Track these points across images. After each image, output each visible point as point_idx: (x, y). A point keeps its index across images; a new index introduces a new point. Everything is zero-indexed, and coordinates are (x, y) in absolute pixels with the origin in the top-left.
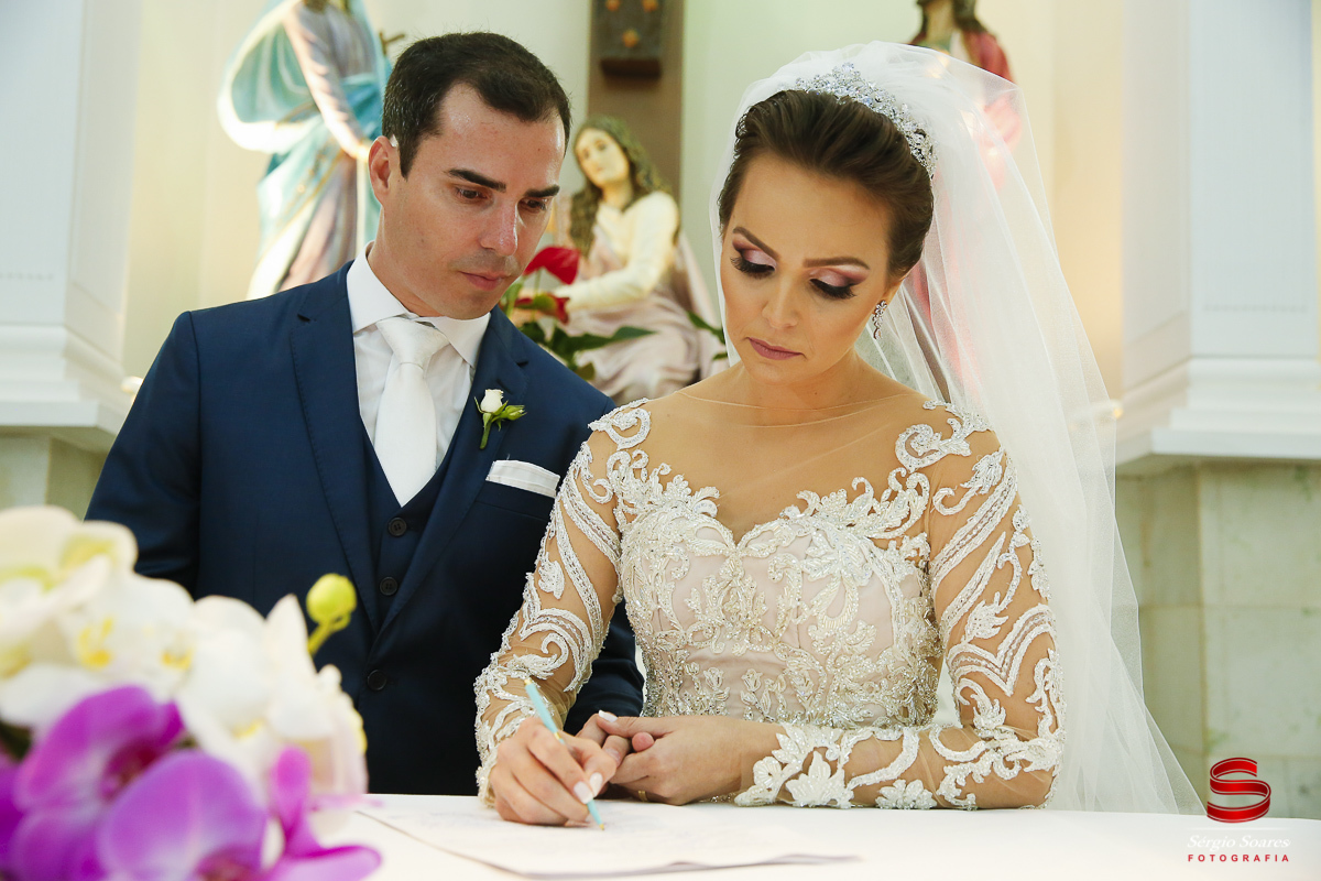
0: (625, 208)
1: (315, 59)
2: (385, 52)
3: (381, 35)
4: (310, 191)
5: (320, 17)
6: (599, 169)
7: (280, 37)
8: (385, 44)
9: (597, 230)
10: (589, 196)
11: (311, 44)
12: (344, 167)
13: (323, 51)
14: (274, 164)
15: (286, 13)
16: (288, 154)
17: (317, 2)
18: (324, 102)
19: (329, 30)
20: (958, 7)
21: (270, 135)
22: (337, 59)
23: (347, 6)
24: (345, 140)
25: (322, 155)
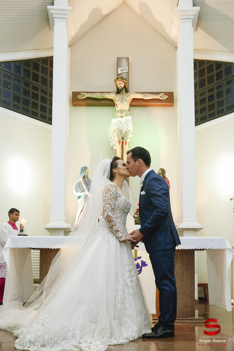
4: (84, 200)
5: (85, 179)
13: (85, 184)
14: (79, 197)
15: (81, 179)
16: (81, 196)
17: (84, 177)
18: (86, 190)
19: (86, 181)
20: (163, 175)
21: (79, 194)
22: (87, 184)
23: (87, 177)
24: (88, 194)
25: (85, 196)
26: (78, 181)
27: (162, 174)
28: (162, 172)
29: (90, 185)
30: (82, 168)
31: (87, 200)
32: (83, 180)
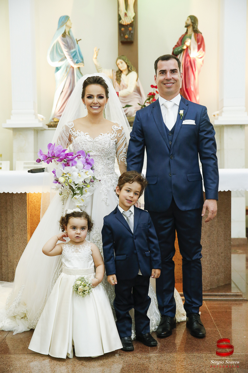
0: (127, 75)
1: (65, 48)
2: (77, 43)
3: (76, 39)
4: (66, 75)
5: (65, 38)
6: (121, 67)
7: (58, 43)
8: (77, 41)
9: (121, 79)
10: (119, 72)
11: (64, 45)
12: (72, 69)
13: (66, 46)
14: (57, 69)
15: (59, 38)
16: (60, 67)
17: (64, 35)
18: (67, 56)
19: (67, 41)
20: (193, 28)
21: (57, 64)
22: (69, 47)
23: (69, 34)
24: (72, 64)
25: (67, 67)
26: (55, 42)
27: (193, 25)
28: (192, 23)
29: (75, 47)
30: (61, 18)
31: (70, 74)
32: (63, 40)
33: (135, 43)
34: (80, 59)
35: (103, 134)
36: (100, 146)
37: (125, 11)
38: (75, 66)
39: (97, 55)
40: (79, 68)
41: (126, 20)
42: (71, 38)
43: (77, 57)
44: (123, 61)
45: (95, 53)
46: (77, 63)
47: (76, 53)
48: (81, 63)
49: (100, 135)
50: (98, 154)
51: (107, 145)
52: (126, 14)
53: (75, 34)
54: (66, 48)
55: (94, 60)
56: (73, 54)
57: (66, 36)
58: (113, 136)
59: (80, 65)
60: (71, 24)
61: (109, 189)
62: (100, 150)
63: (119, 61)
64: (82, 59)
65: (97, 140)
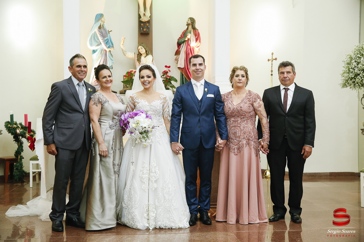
0: (145, 57)
2: (109, 33)
4: (101, 56)
5: (101, 30)
6: (141, 52)
7: (95, 32)
8: (109, 32)
9: (141, 60)
10: (140, 55)
11: (100, 34)
12: (105, 52)
13: (101, 35)
14: (94, 51)
15: (96, 30)
16: (97, 50)
17: (100, 28)
18: (102, 43)
19: (102, 32)
20: (192, 26)
21: (95, 48)
22: (103, 36)
23: (103, 27)
24: (105, 48)
25: (102, 50)
26: (93, 32)
27: (192, 24)
28: (192, 22)
29: (107, 36)
30: (97, 15)
31: (104, 55)
32: (99, 31)
33: (150, 34)
34: (111, 45)
35: (155, 101)
36: (154, 108)
37: (144, 12)
38: (108, 50)
39: (123, 42)
40: (110, 51)
41: (145, 18)
42: (105, 30)
43: (109, 43)
44: (143, 47)
45: (122, 41)
46: (109, 47)
47: (108, 40)
48: (112, 48)
49: (154, 102)
50: (153, 113)
51: (158, 108)
52: (144, 14)
53: (107, 27)
54: (101, 36)
55: (122, 46)
56: (106, 41)
57: (101, 28)
58: (161, 102)
59: (112, 49)
60: (105, 20)
61: (161, 135)
62: (155, 110)
63: (140, 47)
64: (112, 44)
65: (152, 104)
